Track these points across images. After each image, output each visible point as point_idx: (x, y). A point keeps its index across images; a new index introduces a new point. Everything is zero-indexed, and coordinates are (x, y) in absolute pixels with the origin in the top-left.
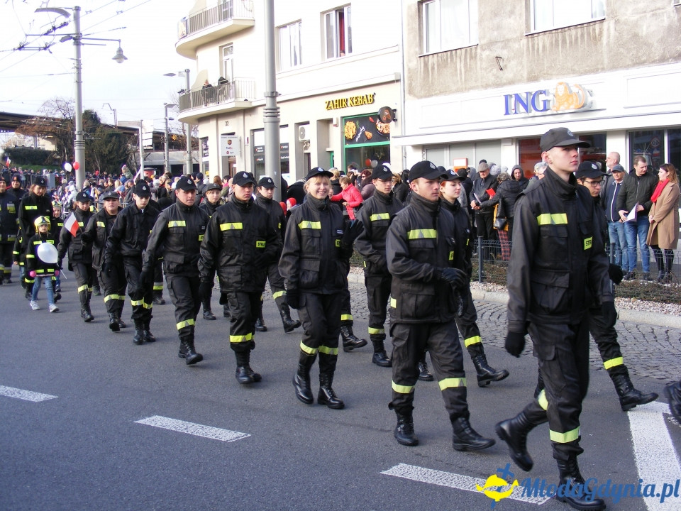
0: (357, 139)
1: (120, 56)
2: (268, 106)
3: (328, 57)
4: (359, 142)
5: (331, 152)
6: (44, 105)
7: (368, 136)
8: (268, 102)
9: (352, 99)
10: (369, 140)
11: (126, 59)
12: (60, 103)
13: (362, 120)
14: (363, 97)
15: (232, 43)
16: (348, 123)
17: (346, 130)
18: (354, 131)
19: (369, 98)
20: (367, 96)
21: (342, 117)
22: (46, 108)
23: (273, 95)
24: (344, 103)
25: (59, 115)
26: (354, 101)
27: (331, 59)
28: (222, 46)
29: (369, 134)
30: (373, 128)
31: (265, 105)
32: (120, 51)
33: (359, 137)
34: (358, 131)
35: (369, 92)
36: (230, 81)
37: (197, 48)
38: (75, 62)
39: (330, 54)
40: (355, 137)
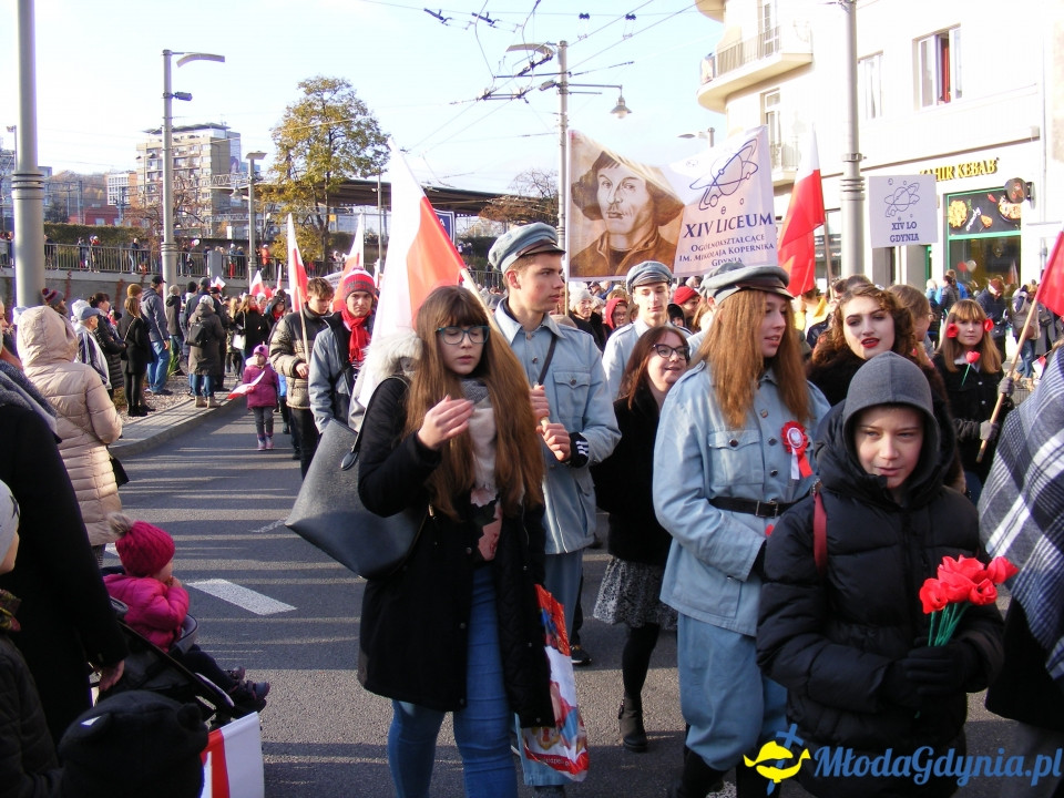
0: (968, 227)
1: (621, 108)
2: (848, 174)
3: (924, 105)
4: (970, 232)
5: (926, 246)
6: (517, 179)
7: (986, 223)
8: (847, 170)
9: (961, 167)
10: (987, 229)
11: (629, 112)
12: (537, 177)
13: (976, 198)
14: (979, 164)
15: (778, 89)
16: (954, 203)
17: (950, 213)
18: (964, 215)
19: (989, 165)
20: (985, 162)
21: (945, 195)
22: (519, 184)
23: (855, 158)
24: (949, 173)
25: (535, 193)
26: (965, 169)
27: (927, 108)
28: (764, 94)
29: (987, 220)
30: (993, 210)
31: (842, 174)
32: (621, 100)
33: (971, 223)
34: (969, 214)
35: (989, 155)
36: (777, 142)
37: (727, 98)
38: (559, 117)
39: (927, 101)
40: (964, 225)
